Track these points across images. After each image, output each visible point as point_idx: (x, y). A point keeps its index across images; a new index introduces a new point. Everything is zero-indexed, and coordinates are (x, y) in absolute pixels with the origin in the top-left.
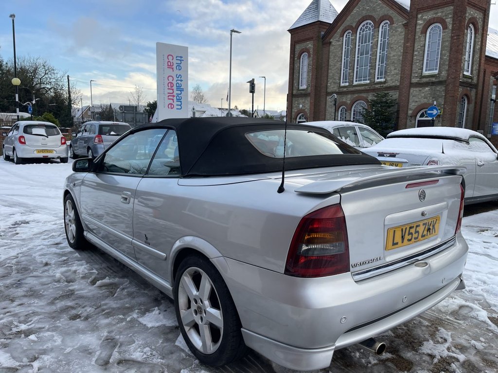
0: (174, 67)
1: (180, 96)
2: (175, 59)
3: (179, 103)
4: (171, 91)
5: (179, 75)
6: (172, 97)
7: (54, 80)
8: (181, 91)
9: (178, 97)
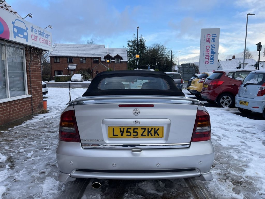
0: (211, 41)
1: (213, 56)
2: (211, 36)
3: (212, 61)
4: (208, 54)
5: (213, 45)
6: (208, 58)
7: (166, 53)
8: (214, 54)
9: (212, 57)
